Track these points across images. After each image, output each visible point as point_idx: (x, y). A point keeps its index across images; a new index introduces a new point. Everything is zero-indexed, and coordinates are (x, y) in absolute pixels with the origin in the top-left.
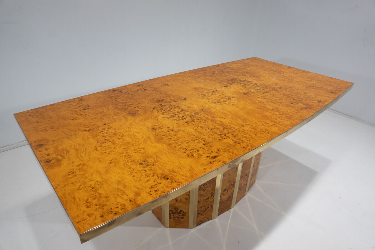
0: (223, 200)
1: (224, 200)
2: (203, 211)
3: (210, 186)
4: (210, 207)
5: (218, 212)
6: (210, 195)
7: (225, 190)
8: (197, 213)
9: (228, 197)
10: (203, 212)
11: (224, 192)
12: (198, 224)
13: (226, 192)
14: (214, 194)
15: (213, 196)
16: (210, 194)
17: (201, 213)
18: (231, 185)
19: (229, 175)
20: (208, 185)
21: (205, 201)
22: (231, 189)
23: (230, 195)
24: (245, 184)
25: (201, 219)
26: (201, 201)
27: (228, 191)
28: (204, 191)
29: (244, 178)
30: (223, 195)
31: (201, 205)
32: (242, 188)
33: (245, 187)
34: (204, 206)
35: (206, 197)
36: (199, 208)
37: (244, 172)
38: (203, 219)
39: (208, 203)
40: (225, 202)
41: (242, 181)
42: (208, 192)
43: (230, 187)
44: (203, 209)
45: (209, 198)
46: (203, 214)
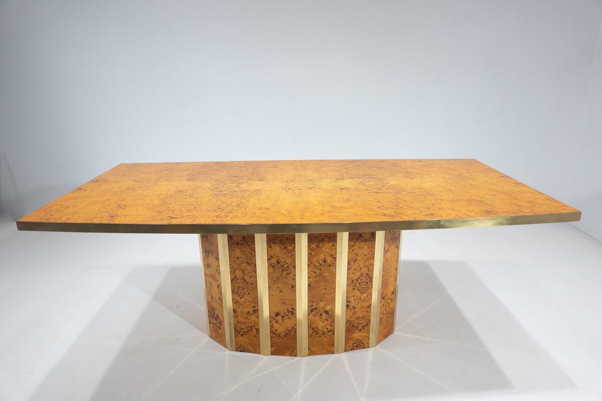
0: (276, 330)
1: (278, 332)
2: (244, 331)
3: (249, 294)
4: (254, 331)
5: (271, 347)
6: (252, 309)
7: (277, 314)
8: (235, 329)
9: (287, 332)
11: (276, 316)
12: (239, 349)
13: (279, 318)
14: (258, 310)
15: (256, 314)
17: (240, 332)
20: (245, 290)
21: (245, 316)
22: (290, 319)
23: (290, 329)
24: (327, 328)
25: (243, 344)
26: (238, 311)
27: (284, 318)
28: (241, 298)
29: (321, 315)
30: (274, 321)
31: (239, 318)
32: (322, 333)
33: (329, 334)
34: (244, 323)
35: (246, 310)
36: (236, 321)
37: (318, 303)
38: (245, 345)
39: (250, 321)
40: (281, 335)
41: (317, 317)
42: (248, 303)
43: (287, 314)
44: (244, 327)
45: (251, 313)
46: (244, 336)
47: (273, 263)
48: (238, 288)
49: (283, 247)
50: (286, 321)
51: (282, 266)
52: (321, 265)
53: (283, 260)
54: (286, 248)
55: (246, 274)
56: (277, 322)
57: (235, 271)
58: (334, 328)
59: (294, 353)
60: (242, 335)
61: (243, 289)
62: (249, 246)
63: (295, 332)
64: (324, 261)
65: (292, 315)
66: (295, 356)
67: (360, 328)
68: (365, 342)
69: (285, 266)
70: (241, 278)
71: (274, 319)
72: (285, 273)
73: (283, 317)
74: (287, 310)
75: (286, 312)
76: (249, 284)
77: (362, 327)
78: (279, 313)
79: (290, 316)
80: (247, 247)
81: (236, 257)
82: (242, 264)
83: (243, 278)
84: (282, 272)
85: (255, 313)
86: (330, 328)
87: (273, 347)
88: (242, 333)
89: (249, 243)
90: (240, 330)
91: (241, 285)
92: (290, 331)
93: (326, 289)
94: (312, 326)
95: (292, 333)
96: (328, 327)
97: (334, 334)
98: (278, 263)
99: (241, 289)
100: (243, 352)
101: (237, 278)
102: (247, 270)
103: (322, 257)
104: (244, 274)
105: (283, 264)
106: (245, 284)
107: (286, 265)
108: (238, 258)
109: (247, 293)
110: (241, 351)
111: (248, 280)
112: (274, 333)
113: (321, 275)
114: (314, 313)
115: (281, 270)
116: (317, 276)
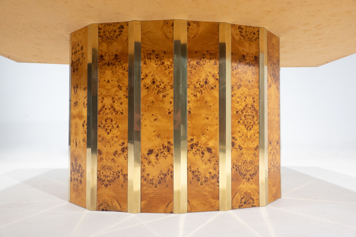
0: (148, 175)
1: (151, 177)
2: (109, 179)
3: (118, 127)
4: (121, 177)
5: (141, 200)
6: (120, 147)
8: (98, 178)
9: (162, 176)
10: (108, 181)
11: (148, 154)
12: (102, 207)
13: (152, 157)
15: (125, 154)
16: (120, 145)
17: (104, 181)
18: (164, 147)
19: (155, 120)
20: (114, 122)
21: (111, 158)
22: (165, 157)
23: (165, 172)
24: (210, 173)
25: (106, 198)
26: (103, 151)
27: (158, 157)
28: (108, 133)
29: (203, 153)
30: (147, 161)
31: (105, 161)
32: (204, 180)
33: (213, 181)
34: (110, 168)
35: (113, 149)
36: (100, 166)
37: (199, 137)
38: (109, 200)
39: (117, 164)
40: (154, 182)
41: (198, 157)
42: (116, 139)
43: (162, 150)
44: (109, 174)
45: (118, 153)
46: (109, 186)
47: (148, 84)
48: (106, 121)
49: (159, 63)
50: (162, 160)
51: (158, 86)
52: (202, 86)
53: (159, 79)
54: (163, 63)
55: (116, 101)
56: (150, 162)
57: (103, 99)
58: (218, 173)
59: (169, 209)
60: (106, 186)
61: (112, 121)
62: (121, 65)
63: (172, 177)
64: (206, 83)
65: (168, 151)
66: (171, 213)
67: (248, 176)
68: (255, 198)
69: (161, 87)
70: (110, 107)
71: (147, 159)
72: (161, 95)
73: (157, 155)
74: (163, 145)
75: (161, 148)
76: (119, 113)
77: (251, 175)
78: (152, 150)
79: (166, 153)
80: (119, 66)
81: (106, 81)
82: (112, 88)
83: (112, 107)
84: (158, 94)
85: (123, 152)
86: (213, 172)
87: (144, 200)
88: (106, 182)
89: (122, 62)
90: (104, 178)
91: (109, 116)
92: (165, 175)
93: (208, 118)
94: (193, 169)
95: (168, 177)
96: (211, 170)
97: (218, 182)
98: (154, 83)
99: (109, 121)
100: (106, 210)
101: (106, 107)
102: (117, 95)
103: (203, 77)
104: (114, 102)
105: (159, 84)
106: (114, 114)
107: (162, 84)
108: (108, 81)
109: (115, 126)
110: (103, 210)
111: (117, 108)
112: (146, 179)
113: (202, 99)
114: (194, 150)
115: (156, 91)
116: (198, 101)
